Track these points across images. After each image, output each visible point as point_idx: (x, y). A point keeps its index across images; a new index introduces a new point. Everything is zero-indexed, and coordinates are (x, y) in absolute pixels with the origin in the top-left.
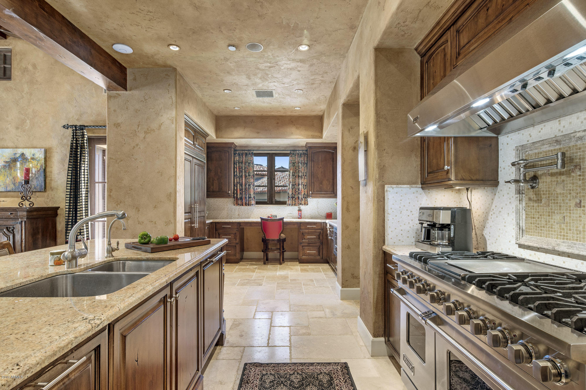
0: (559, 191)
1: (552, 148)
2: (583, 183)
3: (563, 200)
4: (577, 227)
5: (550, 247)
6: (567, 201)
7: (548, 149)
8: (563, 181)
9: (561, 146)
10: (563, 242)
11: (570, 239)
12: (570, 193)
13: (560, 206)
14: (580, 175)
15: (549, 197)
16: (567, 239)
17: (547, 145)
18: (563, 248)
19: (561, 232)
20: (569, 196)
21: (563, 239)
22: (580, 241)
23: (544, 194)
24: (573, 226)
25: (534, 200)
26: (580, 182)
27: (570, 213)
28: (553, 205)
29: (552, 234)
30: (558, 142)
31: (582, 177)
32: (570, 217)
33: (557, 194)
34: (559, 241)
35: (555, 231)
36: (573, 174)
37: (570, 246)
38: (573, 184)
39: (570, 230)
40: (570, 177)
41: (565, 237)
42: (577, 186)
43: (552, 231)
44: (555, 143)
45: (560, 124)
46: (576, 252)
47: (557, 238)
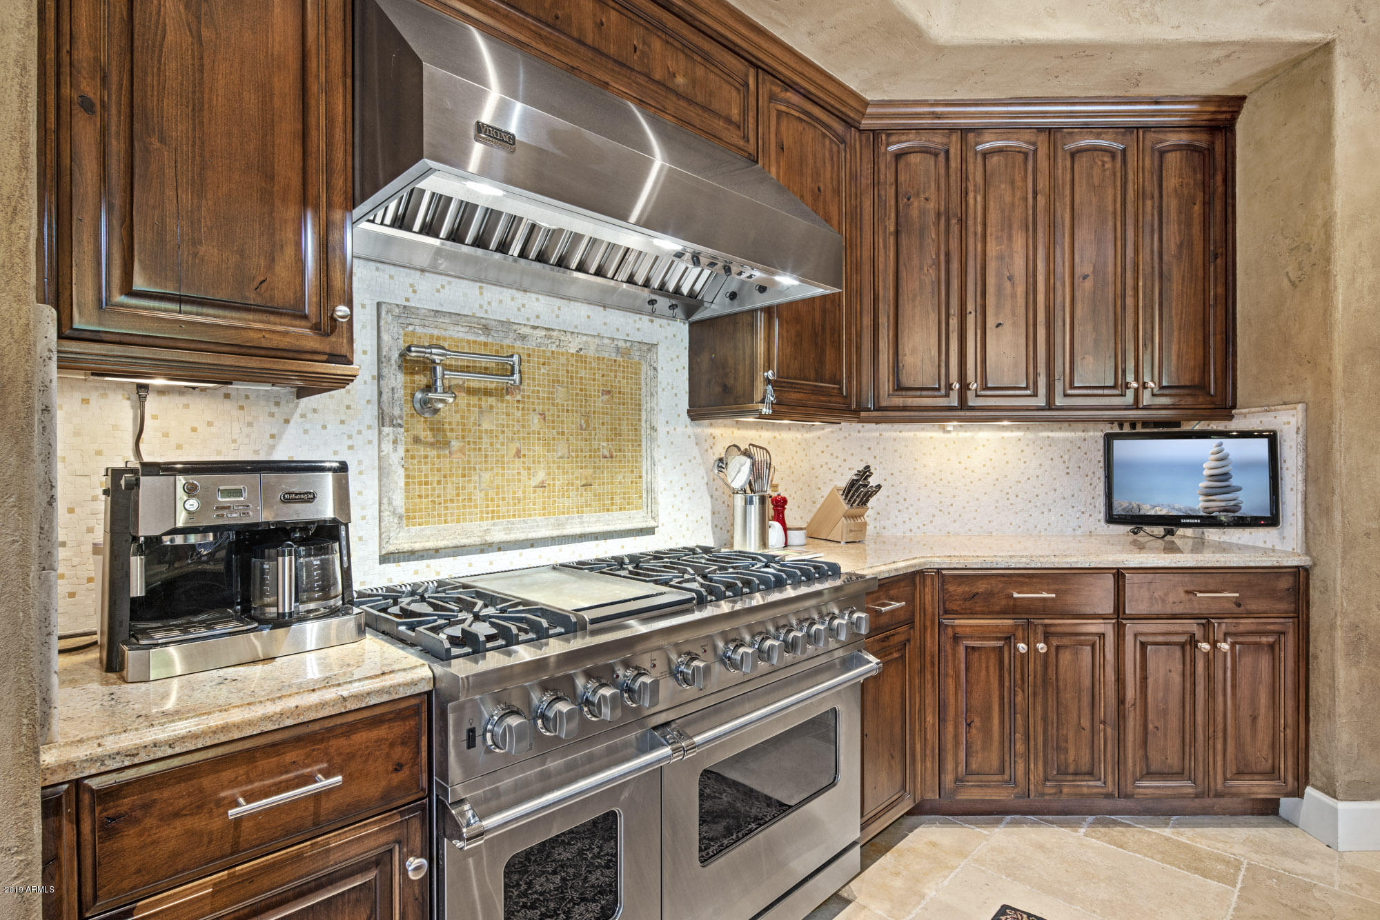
0: (486, 425)
1: (472, 338)
2: (523, 415)
3: (492, 444)
4: (514, 493)
5: (475, 540)
6: (499, 446)
7: (461, 335)
8: (491, 407)
9: (490, 340)
10: (494, 525)
11: (504, 517)
12: (503, 432)
13: (486, 456)
14: (518, 401)
15: (463, 437)
16: (499, 518)
17: (462, 326)
18: (498, 536)
19: (488, 506)
20: (501, 436)
21: (493, 518)
22: (519, 516)
23: (452, 430)
24: (509, 492)
25: (427, 443)
26: (519, 414)
27: (503, 468)
28: (472, 454)
29: (471, 514)
30: (486, 329)
31: (521, 406)
32: (503, 475)
33: (480, 431)
34: (485, 524)
35: (476, 507)
36: (508, 397)
37: (508, 530)
38: (508, 414)
39: (504, 499)
40: (502, 401)
41: (495, 515)
42: (513, 420)
43: (470, 507)
44: (478, 328)
45: (481, 294)
46: (522, 536)
47: (481, 519)
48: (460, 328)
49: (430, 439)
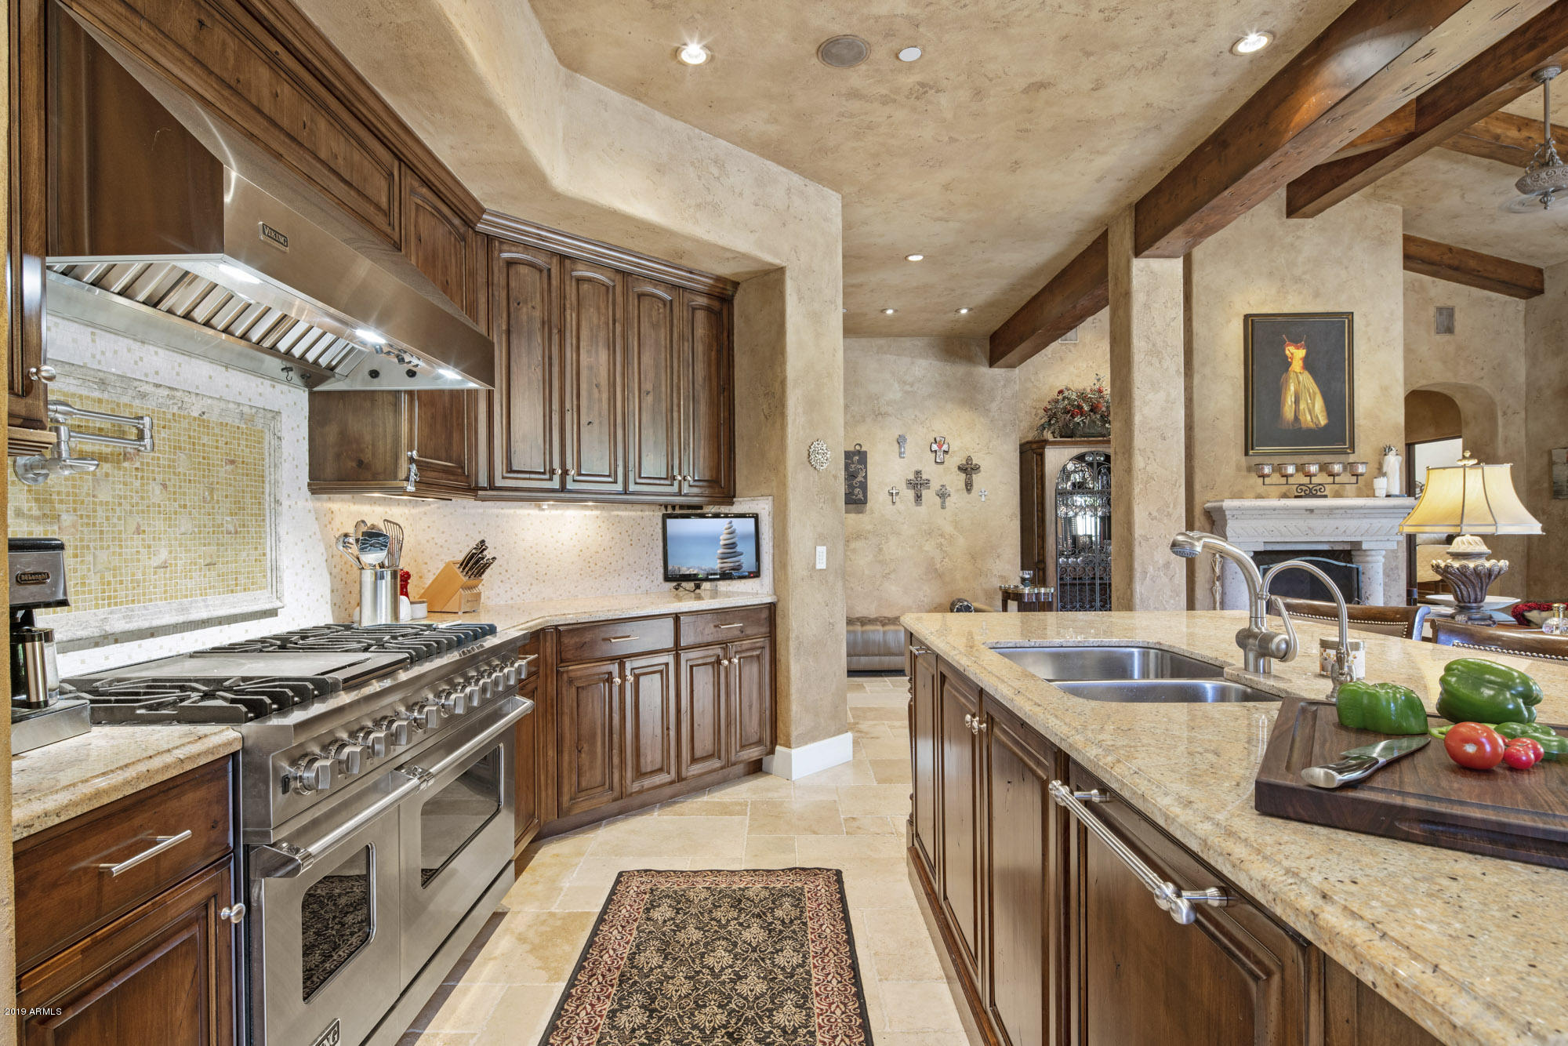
0: (104, 495)
1: (85, 392)
2: (142, 485)
3: (108, 518)
4: (133, 575)
5: (92, 631)
6: (115, 520)
7: (72, 389)
8: (107, 475)
9: (106, 396)
10: (111, 613)
11: (121, 603)
12: (120, 504)
13: (101, 532)
14: (137, 469)
15: (75, 510)
16: (116, 604)
17: (75, 378)
18: (119, 625)
19: (104, 592)
20: (118, 509)
21: (109, 605)
22: (139, 602)
23: (61, 502)
24: (127, 574)
25: (31, 517)
26: (137, 483)
27: (121, 546)
28: (85, 530)
29: (84, 601)
30: (103, 383)
31: (140, 474)
32: (120, 554)
33: (94, 503)
34: (102, 613)
35: (90, 592)
36: (126, 464)
37: (128, 618)
38: (125, 484)
39: (121, 582)
40: (119, 469)
41: (112, 601)
42: (131, 491)
43: (84, 592)
44: (95, 383)
45: (93, 341)
46: (145, 624)
47: (97, 606)
48: (72, 381)
49: (36, 512)
